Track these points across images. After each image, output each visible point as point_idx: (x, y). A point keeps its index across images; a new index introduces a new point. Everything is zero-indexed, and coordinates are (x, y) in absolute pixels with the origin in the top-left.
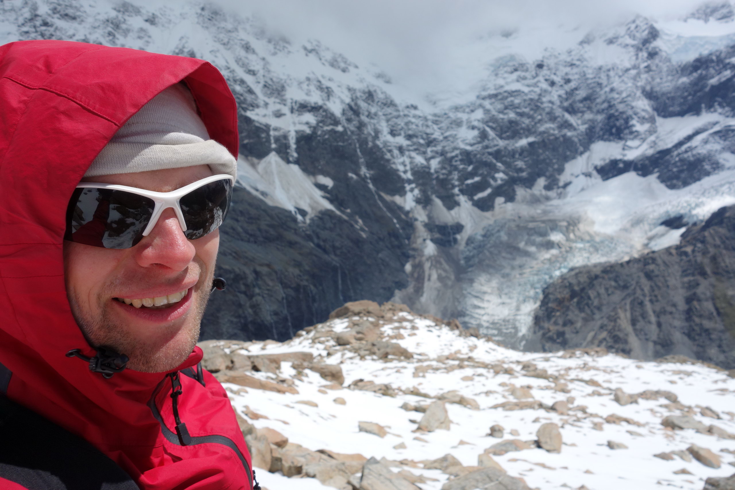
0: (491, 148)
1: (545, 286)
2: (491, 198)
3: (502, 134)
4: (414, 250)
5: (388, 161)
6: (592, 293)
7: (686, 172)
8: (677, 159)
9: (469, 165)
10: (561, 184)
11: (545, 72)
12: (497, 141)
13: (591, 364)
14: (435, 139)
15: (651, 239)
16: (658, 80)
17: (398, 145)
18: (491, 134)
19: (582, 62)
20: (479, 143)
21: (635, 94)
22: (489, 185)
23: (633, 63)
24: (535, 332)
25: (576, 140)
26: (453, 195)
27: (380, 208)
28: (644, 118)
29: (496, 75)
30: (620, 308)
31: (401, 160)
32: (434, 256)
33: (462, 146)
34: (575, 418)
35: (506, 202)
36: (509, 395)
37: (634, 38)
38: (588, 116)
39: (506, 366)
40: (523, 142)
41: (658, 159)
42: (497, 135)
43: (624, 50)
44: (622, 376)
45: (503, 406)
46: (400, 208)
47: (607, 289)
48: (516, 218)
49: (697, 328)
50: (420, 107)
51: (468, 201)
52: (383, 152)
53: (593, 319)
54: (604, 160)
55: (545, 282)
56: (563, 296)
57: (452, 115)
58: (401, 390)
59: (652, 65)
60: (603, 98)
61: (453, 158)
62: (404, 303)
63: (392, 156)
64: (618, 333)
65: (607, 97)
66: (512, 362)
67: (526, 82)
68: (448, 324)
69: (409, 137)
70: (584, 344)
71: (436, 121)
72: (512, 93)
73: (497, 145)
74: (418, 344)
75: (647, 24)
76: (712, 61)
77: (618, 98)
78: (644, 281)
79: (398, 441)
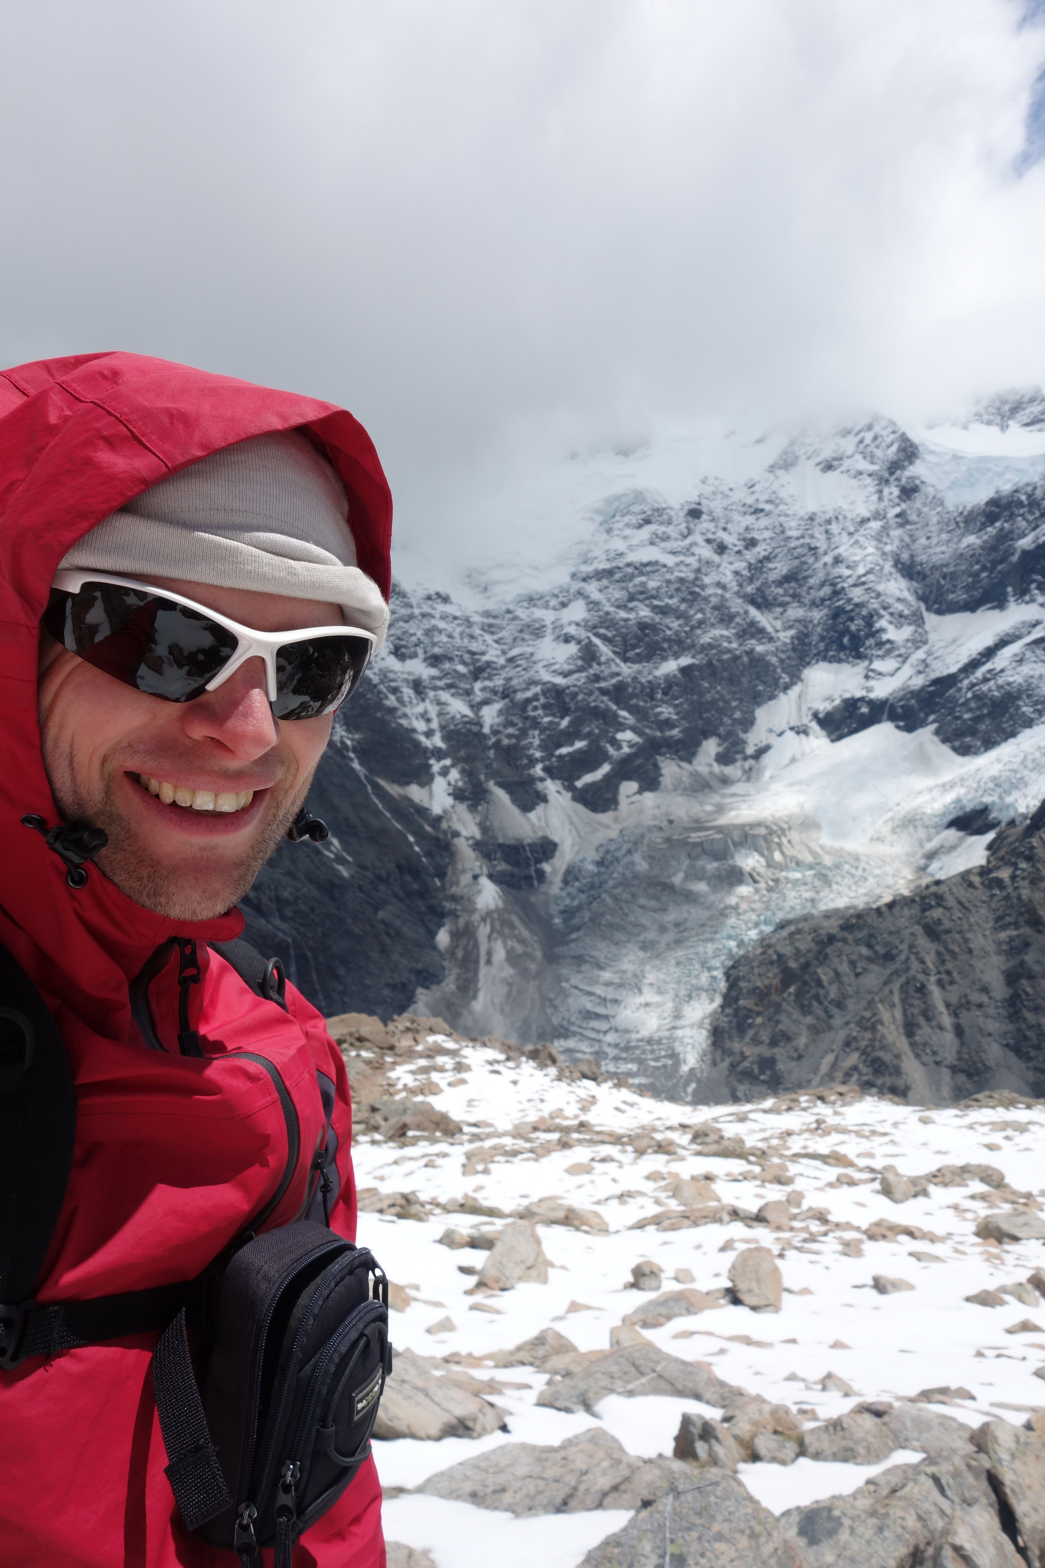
0: (605, 679)
1: (730, 963)
2: (610, 784)
3: (626, 651)
4: (454, 898)
5: (392, 710)
6: (824, 974)
7: (987, 721)
8: (969, 695)
9: (562, 718)
10: (750, 750)
11: (704, 525)
12: (618, 665)
13: (832, 1120)
14: (489, 664)
15: (931, 856)
16: (923, 541)
17: (411, 678)
18: (605, 651)
19: (777, 506)
20: (580, 670)
21: (882, 569)
22: (605, 757)
23: (873, 508)
24: (714, 1063)
25: (774, 660)
26: (532, 780)
27: (377, 813)
28: (901, 616)
29: (609, 531)
30: (881, 1001)
31: (420, 709)
32: (497, 910)
33: (546, 677)
34: (805, 1235)
35: (640, 791)
36: (668, 1197)
37: (872, 459)
38: (795, 612)
39: (658, 1136)
40: (670, 667)
41: (933, 695)
42: (615, 653)
43: (854, 482)
44: (893, 1142)
45: (657, 1221)
46: (422, 811)
47: (853, 964)
48: (664, 824)
49: (1030, 1034)
50: (454, 597)
51: (564, 792)
52: (380, 692)
53: (830, 1028)
54: (830, 699)
55: (730, 955)
56: (767, 982)
57: (521, 613)
58: (438, 1205)
59: (909, 512)
60: (821, 575)
61: (528, 701)
62: (436, 1015)
63: (400, 700)
64: (881, 1054)
65: (828, 574)
66: (669, 1128)
67: (669, 545)
68: (534, 1055)
69: (434, 660)
70: (816, 1080)
71: (491, 625)
72: (644, 568)
73: (618, 674)
74: (470, 1103)
75: (894, 432)
76: (1020, 504)
77: (849, 577)
78: (923, 942)
79: (436, 1315)
